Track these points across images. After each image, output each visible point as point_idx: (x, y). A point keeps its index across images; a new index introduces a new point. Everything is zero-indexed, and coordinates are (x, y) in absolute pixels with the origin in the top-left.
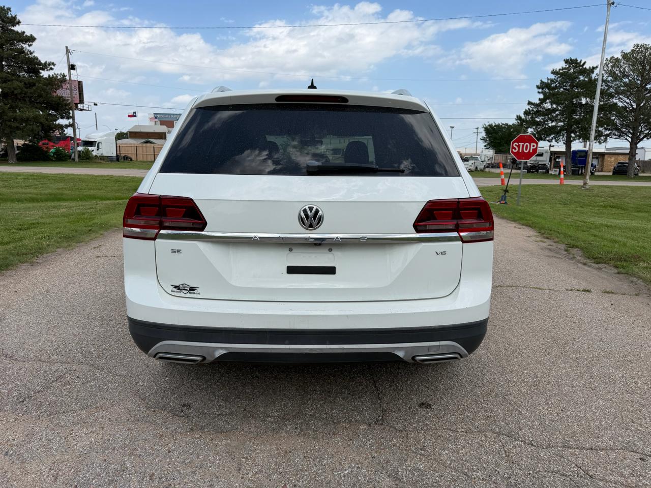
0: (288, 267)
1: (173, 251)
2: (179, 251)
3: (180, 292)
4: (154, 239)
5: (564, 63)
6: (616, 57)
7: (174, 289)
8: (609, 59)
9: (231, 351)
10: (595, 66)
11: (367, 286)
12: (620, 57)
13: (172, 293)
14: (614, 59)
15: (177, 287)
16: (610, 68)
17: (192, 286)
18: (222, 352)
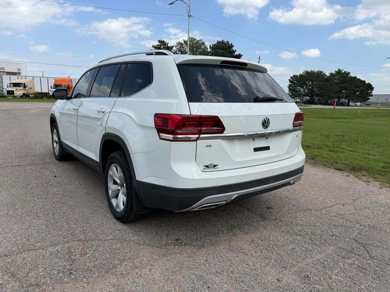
0: (254, 149)
1: (207, 146)
2: (210, 146)
3: (208, 169)
4: (196, 141)
5: (158, 42)
6: (181, 42)
7: (205, 168)
8: (178, 43)
9: (240, 194)
10: (173, 46)
11: (277, 154)
12: (183, 43)
13: (204, 170)
14: (180, 43)
15: (207, 166)
16: (179, 47)
17: (215, 164)
18: (236, 196)
